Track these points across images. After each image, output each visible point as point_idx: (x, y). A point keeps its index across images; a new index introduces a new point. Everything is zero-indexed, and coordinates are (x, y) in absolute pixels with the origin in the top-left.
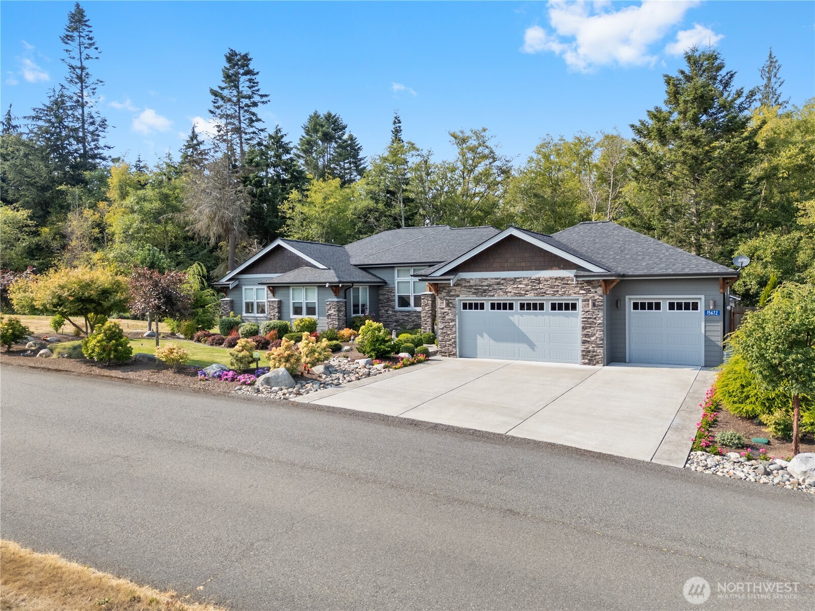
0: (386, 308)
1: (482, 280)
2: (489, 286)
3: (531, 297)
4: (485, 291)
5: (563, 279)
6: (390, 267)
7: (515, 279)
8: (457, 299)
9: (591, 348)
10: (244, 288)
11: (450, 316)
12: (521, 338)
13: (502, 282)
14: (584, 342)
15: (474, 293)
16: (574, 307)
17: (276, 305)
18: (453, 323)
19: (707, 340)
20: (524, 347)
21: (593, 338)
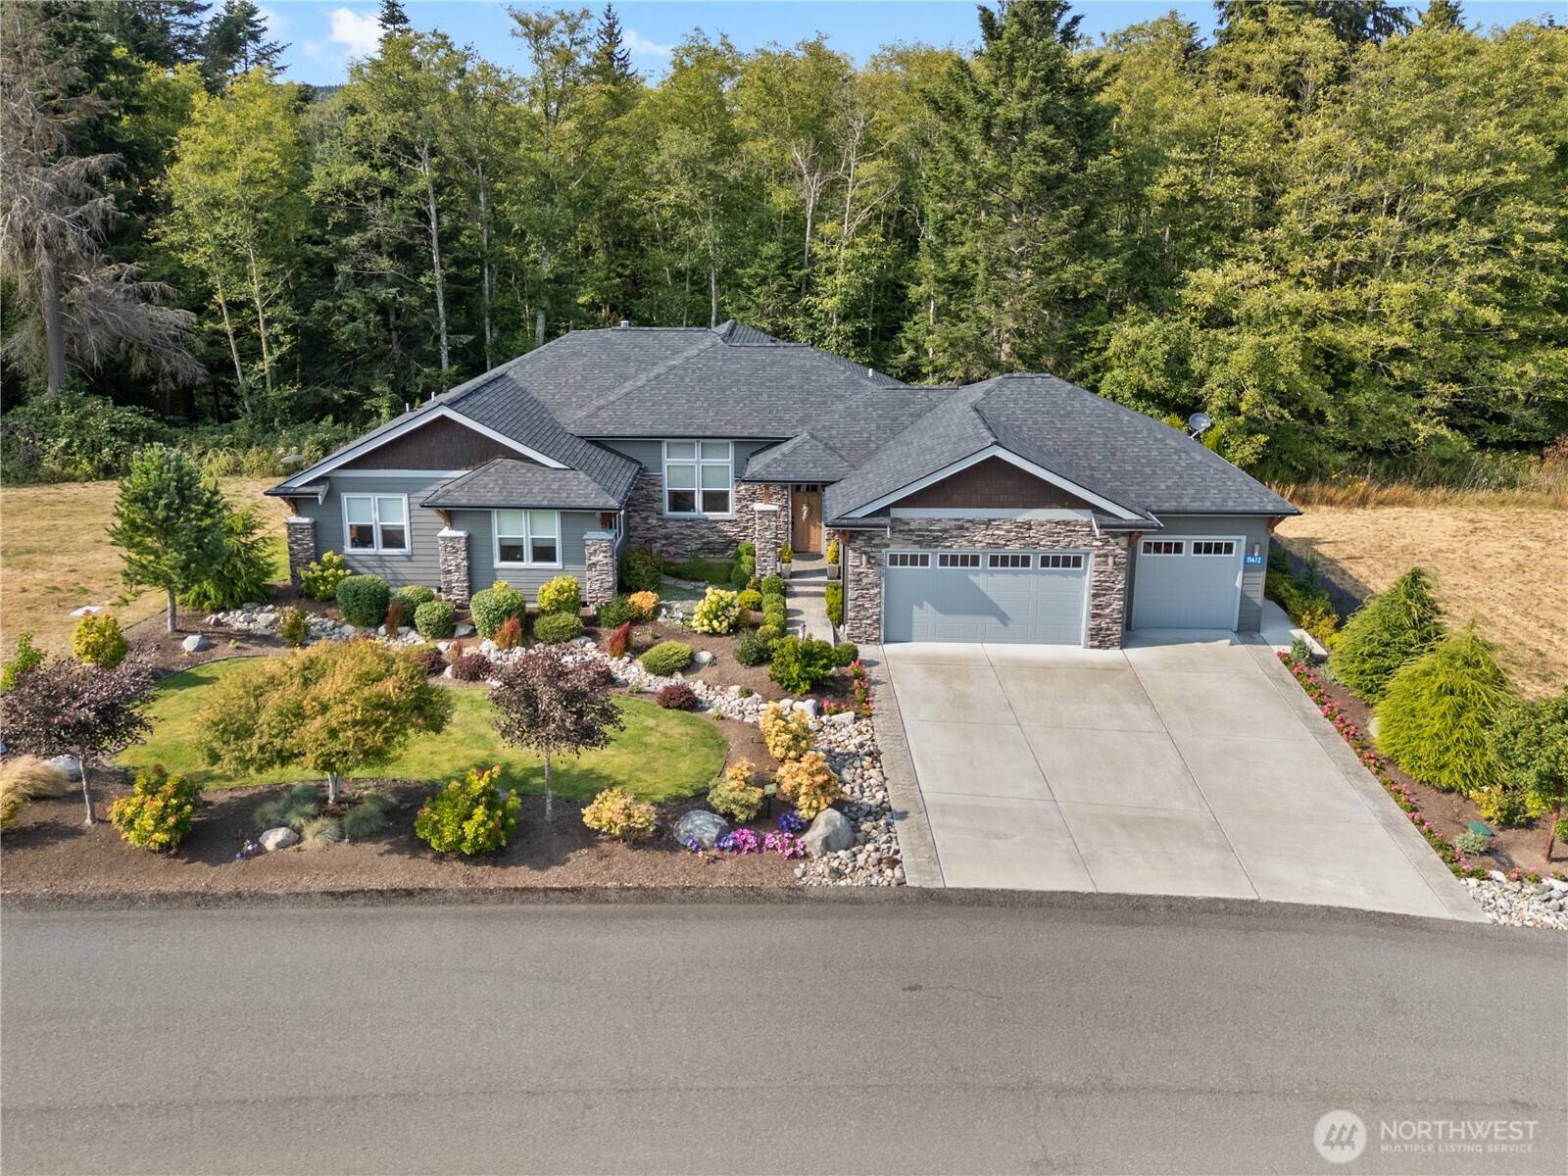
0: (645, 514)
1: (931, 522)
2: (945, 531)
3: (1014, 549)
4: (936, 539)
5: (1067, 523)
6: (654, 441)
7: (990, 521)
8: (884, 550)
9: (1103, 625)
10: (345, 496)
11: (872, 578)
12: (987, 607)
13: (967, 525)
14: (1095, 616)
15: (916, 542)
16: (1077, 562)
17: (462, 545)
18: (876, 590)
19: (1243, 596)
20: (993, 620)
21: (1107, 611)
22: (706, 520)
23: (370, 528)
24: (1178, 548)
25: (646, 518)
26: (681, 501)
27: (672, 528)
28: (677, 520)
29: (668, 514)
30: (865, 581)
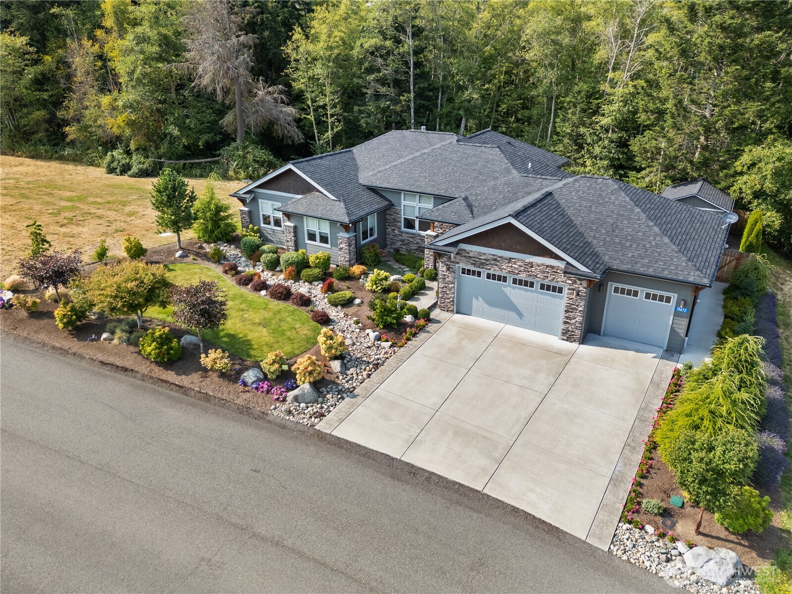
0: (393, 228)
1: (480, 254)
2: (487, 260)
3: (523, 276)
4: (482, 264)
5: (553, 267)
6: (398, 192)
7: (511, 259)
8: (457, 265)
9: (570, 329)
10: (260, 201)
11: (450, 279)
12: (510, 306)
13: (499, 259)
14: (565, 323)
15: (472, 264)
16: (560, 290)
17: (292, 230)
18: (452, 285)
19: (673, 330)
20: (513, 315)
21: (573, 321)
22: (420, 235)
23: (269, 217)
24: (636, 294)
25: (393, 230)
26: (409, 224)
27: (405, 236)
28: (407, 233)
29: (403, 229)
30: (447, 279)
